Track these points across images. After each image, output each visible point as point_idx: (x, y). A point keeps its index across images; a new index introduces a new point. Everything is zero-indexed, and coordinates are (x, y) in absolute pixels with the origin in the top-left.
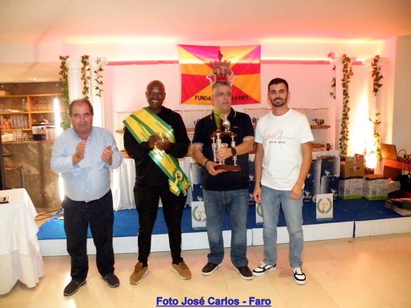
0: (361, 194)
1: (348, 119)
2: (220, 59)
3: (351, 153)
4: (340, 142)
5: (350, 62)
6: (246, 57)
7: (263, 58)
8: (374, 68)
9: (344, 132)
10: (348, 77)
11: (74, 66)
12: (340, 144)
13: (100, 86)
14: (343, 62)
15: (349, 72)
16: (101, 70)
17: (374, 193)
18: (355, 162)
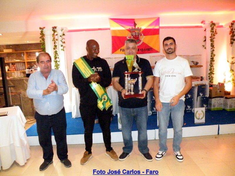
0: (222, 107)
1: (214, 61)
2: (135, 26)
3: (216, 82)
4: (209, 75)
5: (215, 26)
6: (151, 25)
7: (161, 25)
8: (231, 29)
9: (212, 69)
10: (214, 35)
11: (48, 33)
12: (209, 76)
13: (63, 45)
14: (211, 26)
15: (214, 32)
16: (64, 35)
17: (231, 106)
18: (218, 88)
